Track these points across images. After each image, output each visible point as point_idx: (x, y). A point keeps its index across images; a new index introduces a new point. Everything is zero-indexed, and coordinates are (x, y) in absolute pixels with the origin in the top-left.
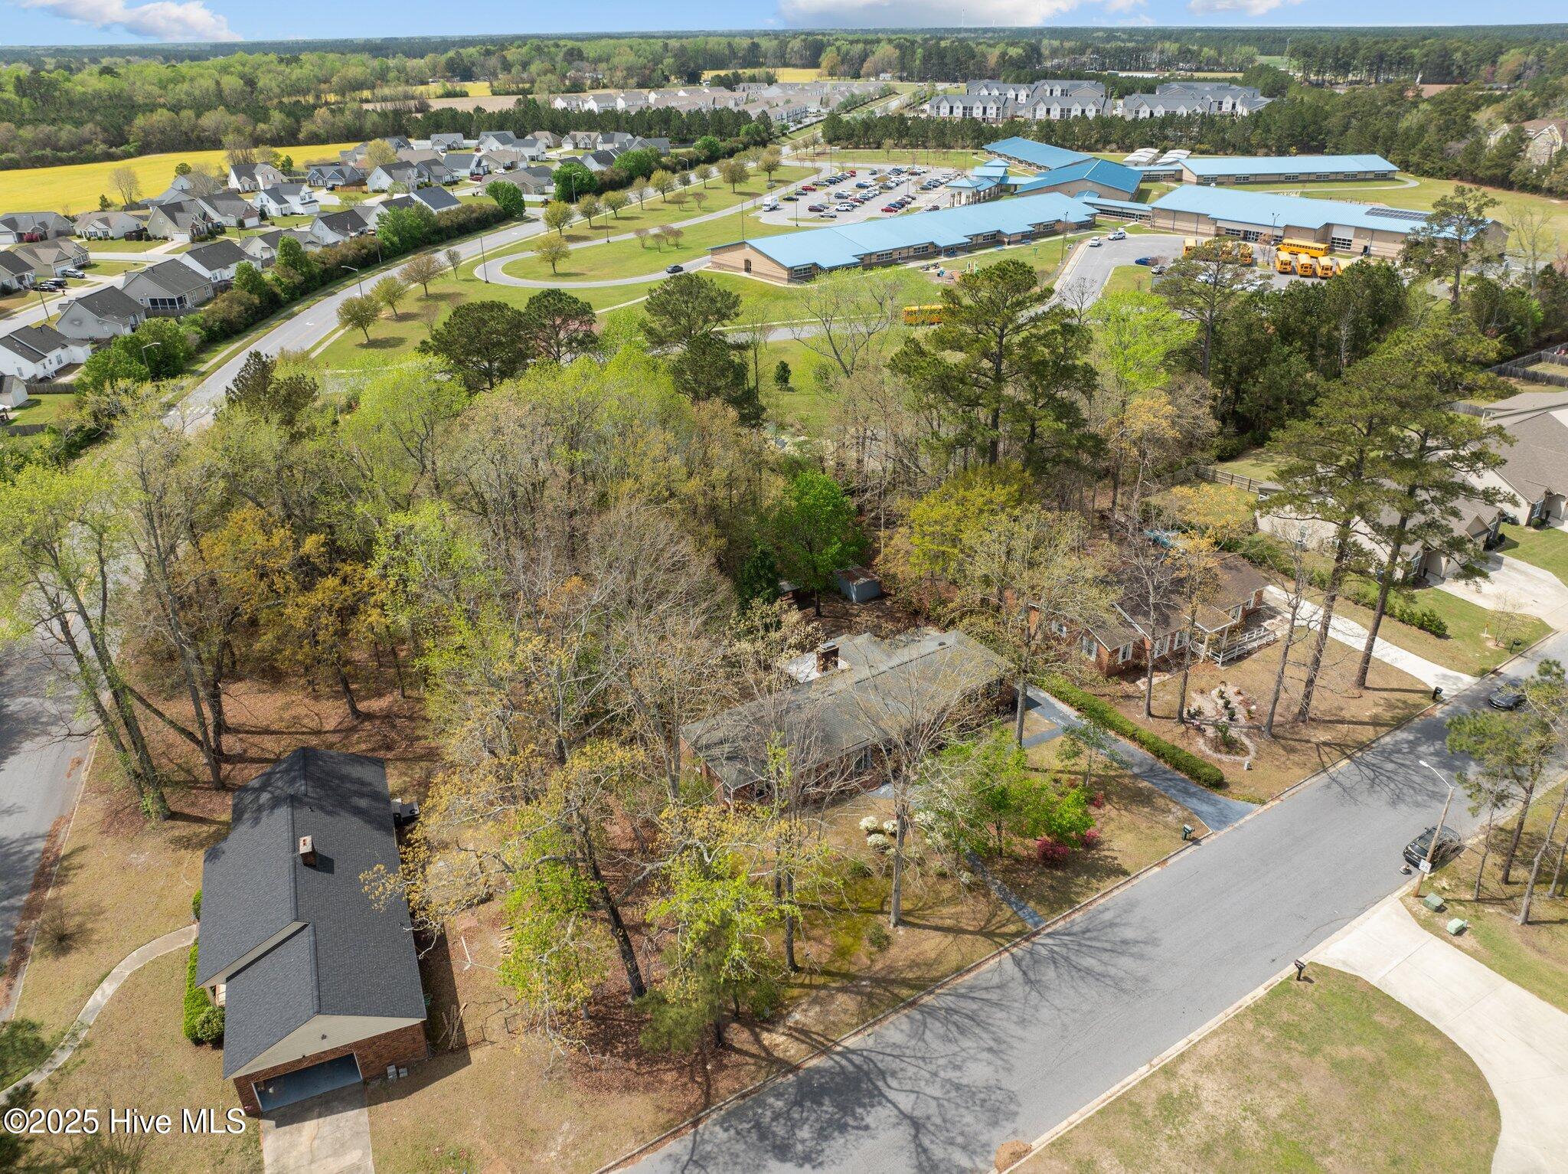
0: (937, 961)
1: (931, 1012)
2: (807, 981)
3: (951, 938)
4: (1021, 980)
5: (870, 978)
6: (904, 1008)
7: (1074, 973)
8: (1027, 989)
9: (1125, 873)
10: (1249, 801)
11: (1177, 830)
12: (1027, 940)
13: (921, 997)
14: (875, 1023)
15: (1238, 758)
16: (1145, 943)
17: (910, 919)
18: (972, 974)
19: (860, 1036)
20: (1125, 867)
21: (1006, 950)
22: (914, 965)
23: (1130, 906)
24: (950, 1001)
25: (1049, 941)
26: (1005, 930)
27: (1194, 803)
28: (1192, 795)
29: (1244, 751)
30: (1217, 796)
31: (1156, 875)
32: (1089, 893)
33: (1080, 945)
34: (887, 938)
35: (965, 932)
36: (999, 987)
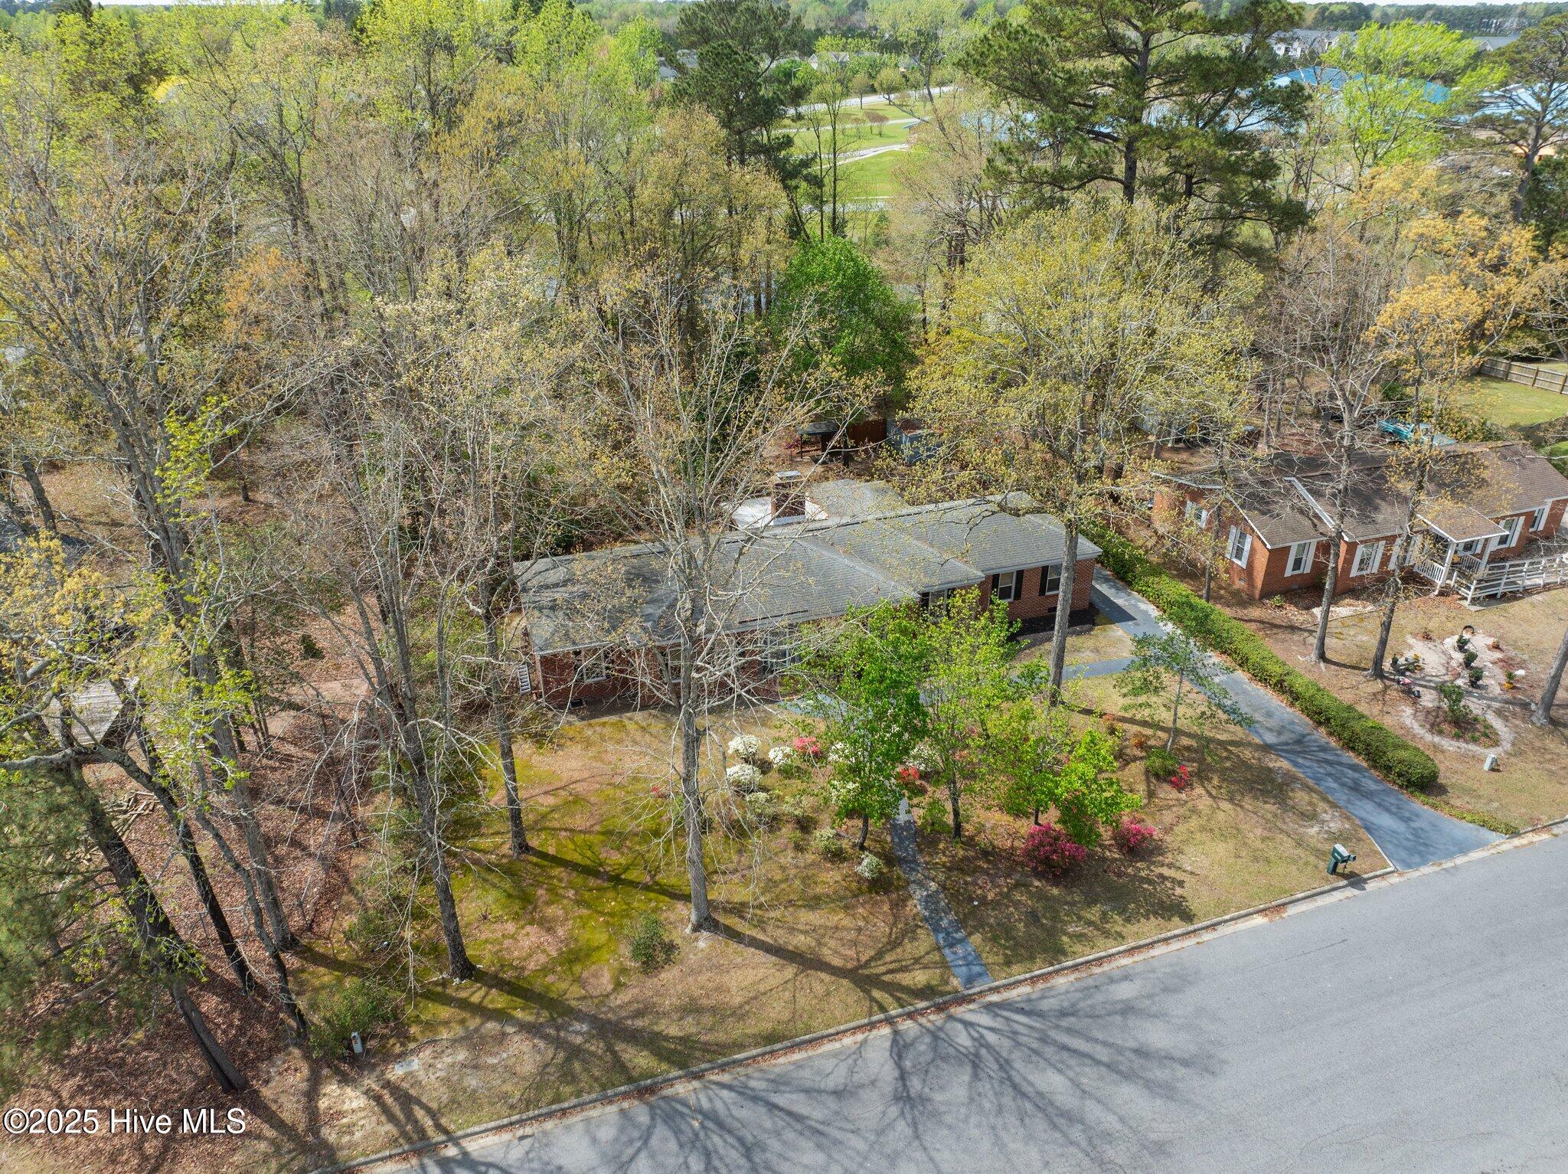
0: (739, 1014)
1: (672, 1115)
2: (476, 999)
3: (790, 971)
4: (888, 1090)
5: (593, 1020)
6: (625, 1096)
7: (1007, 1100)
8: (894, 1111)
9: (1187, 917)
10: (1483, 824)
11: (1319, 854)
12: (940, 1008)
13: (670, 1082)
14: (550, 1115)
15: (1472, 747)
16: (1185, 1063)
17: (732, 921)
18: (797, 1056)
19: (506, 1136)
20: (1194, 905)
21: (890, 1021)
22: (691, 1008)
23: (1178, 981)
24: (724, 1101)
25: (984, 1019)
26: (906, 979)
27: (1366, 810)
28: (1368, 795)
29: (1490, 737)
30: (1418, 804)
31: (1254, 931)
32: (1101, 942)
33: (1044, 1040)
34: (670, 948)
35: (821, 965)
36: (838, 1094)
